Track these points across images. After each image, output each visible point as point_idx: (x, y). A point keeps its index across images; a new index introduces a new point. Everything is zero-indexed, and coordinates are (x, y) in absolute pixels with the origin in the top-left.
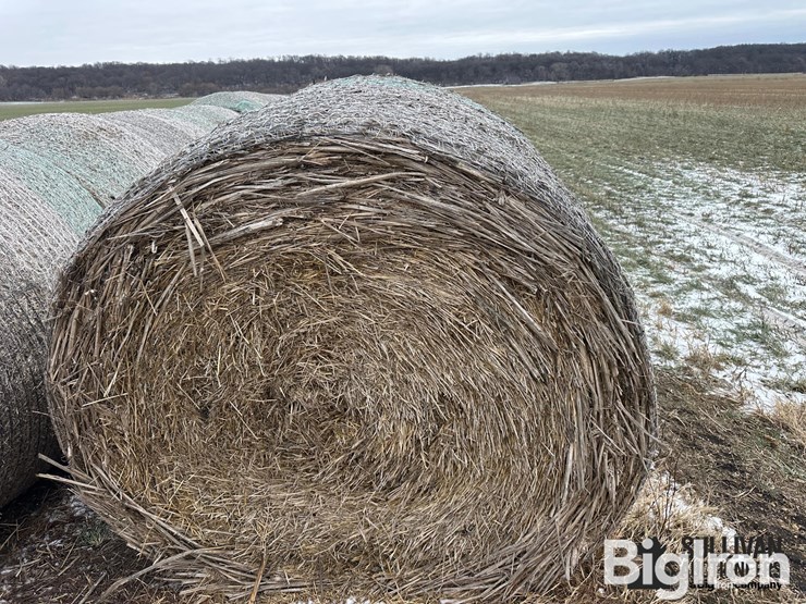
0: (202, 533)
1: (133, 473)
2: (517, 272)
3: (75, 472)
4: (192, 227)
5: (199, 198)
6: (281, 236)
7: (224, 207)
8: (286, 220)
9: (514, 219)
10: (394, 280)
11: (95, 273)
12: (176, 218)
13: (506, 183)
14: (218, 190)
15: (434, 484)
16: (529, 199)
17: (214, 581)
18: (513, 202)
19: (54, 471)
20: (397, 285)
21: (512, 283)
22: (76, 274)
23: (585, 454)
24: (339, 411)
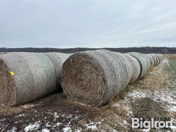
0: (69, 92)
1: (65, 84)
2: (94, 66)
3: (61, 82)
4: (71, 60)
5: (72, 58)
6: (77, 61)
7: (74, 59)
8: (78, 60)
9: (93, 61)
10: (85, 66)
11: (65, 64)
12: (70, 59)
13: (92, 58)
14: (74, 57)
15: (89, 90)
16: (94, 59)
17: (70, 98)
18: (93, 60)
19: (60, 82)
20: (85, 67)
21: (94, 68)
22: (64, 63)
23: (101, 88)
24: (80, 79)
